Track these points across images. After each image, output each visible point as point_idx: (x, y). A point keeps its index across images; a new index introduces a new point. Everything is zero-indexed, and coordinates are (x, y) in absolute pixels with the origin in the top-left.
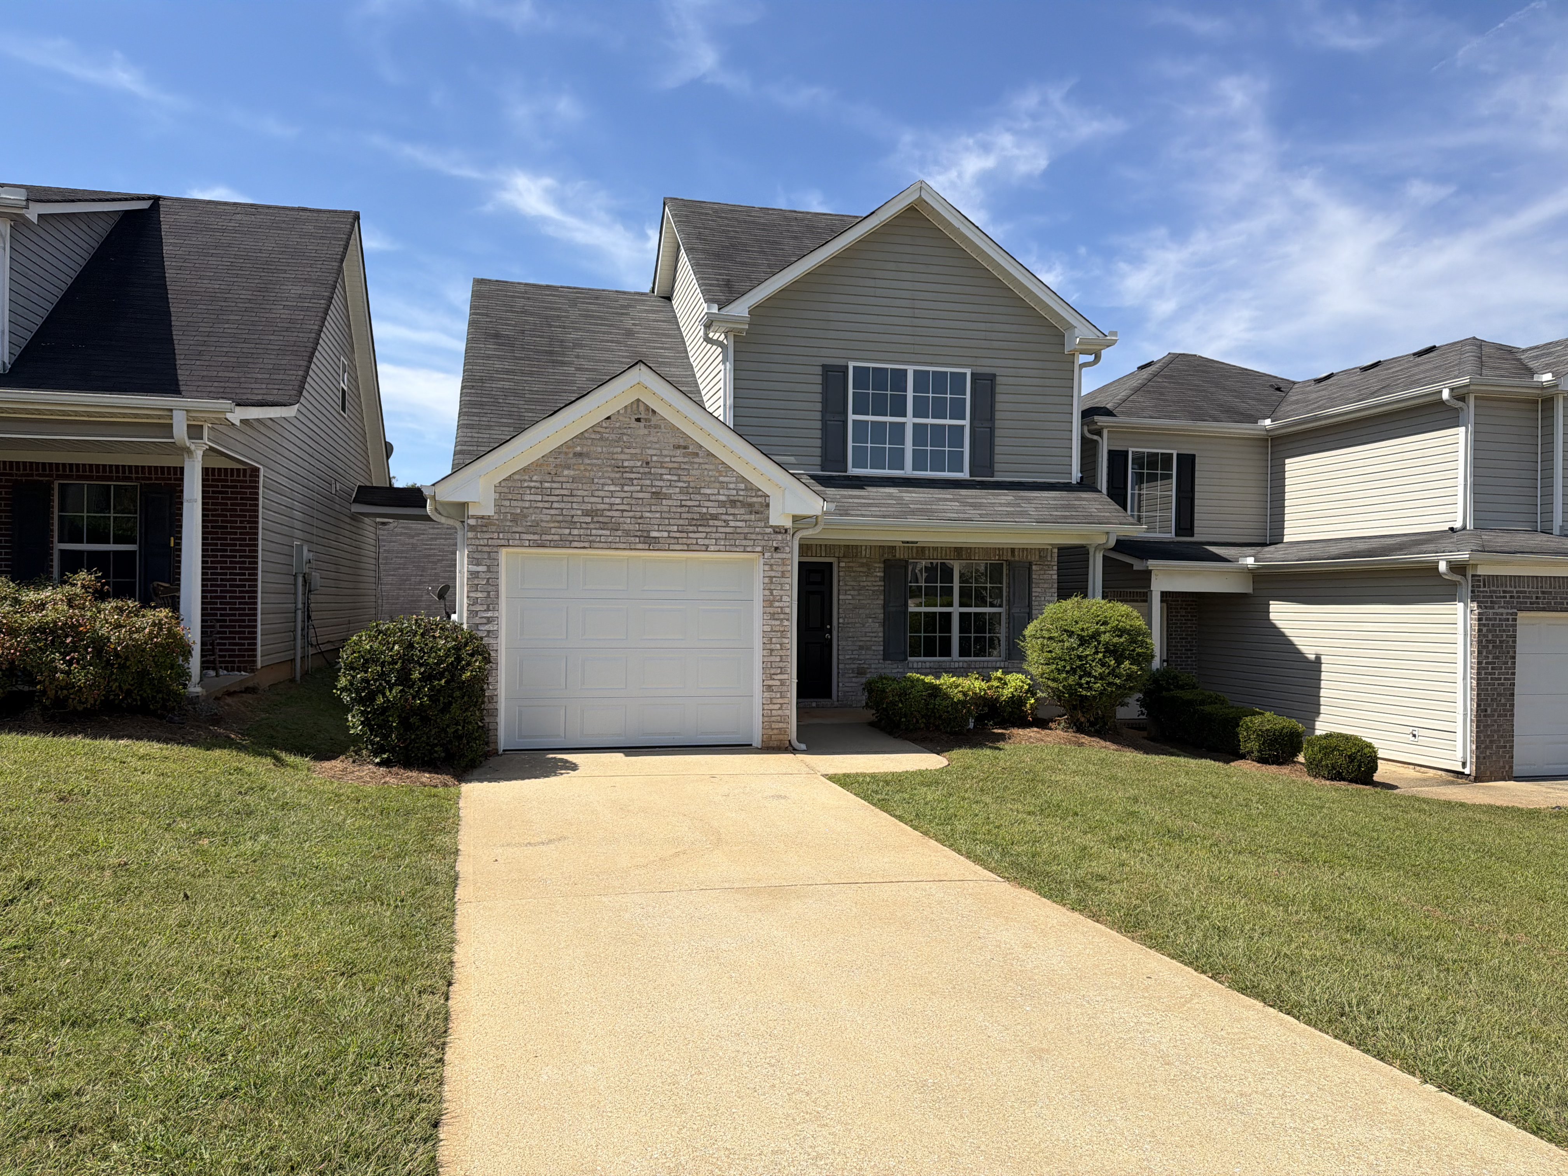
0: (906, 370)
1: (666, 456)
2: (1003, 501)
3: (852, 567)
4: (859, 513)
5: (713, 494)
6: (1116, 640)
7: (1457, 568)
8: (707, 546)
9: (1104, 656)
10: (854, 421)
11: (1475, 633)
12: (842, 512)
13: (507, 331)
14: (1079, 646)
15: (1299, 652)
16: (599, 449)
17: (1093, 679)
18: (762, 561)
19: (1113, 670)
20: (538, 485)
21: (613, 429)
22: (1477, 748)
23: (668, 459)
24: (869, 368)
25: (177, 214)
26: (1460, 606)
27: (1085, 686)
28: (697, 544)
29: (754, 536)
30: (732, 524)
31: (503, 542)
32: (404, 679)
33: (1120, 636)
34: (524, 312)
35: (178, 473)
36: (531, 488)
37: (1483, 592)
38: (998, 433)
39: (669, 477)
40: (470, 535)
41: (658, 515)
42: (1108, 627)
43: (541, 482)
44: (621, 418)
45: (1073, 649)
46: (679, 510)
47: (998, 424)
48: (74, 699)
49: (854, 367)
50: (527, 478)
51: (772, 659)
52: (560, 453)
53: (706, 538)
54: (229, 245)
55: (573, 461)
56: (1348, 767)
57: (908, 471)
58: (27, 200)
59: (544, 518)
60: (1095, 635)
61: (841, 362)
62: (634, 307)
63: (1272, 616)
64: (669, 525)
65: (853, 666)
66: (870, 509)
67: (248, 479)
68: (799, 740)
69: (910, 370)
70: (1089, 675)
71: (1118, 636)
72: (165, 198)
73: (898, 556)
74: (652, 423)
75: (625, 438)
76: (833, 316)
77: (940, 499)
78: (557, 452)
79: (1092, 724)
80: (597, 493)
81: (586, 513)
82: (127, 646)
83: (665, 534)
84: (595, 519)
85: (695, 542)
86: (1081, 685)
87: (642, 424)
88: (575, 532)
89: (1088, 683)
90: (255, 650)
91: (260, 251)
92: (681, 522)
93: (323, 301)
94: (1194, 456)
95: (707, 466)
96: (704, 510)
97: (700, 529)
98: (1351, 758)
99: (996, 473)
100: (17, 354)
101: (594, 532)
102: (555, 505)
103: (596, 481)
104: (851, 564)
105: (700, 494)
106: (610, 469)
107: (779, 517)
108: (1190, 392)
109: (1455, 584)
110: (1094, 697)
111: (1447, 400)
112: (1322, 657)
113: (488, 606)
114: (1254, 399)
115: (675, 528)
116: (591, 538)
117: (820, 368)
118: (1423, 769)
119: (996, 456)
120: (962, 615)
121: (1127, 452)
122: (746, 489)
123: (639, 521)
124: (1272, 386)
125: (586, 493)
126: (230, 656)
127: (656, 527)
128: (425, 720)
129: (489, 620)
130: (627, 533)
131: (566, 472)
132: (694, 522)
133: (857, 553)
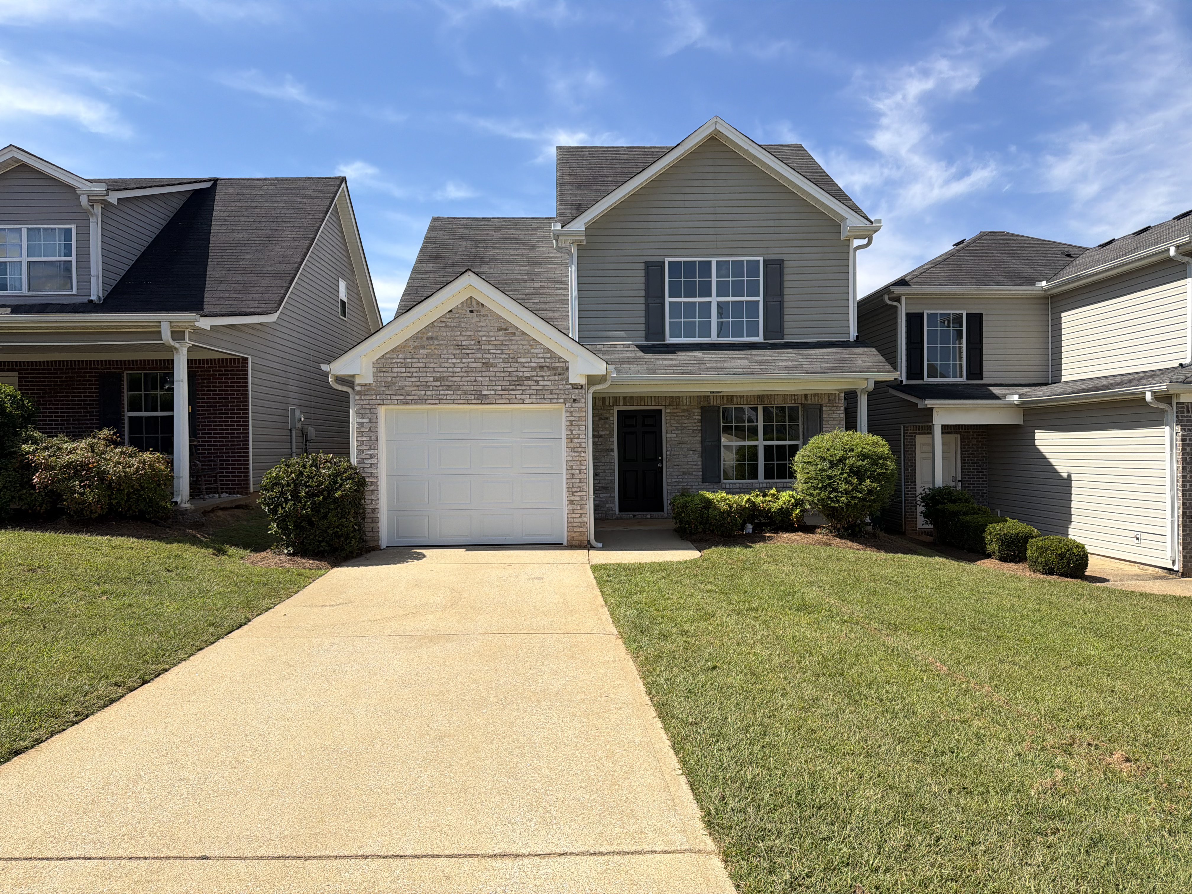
0: (710, 262)
1: (492, 336)
2: (785, 358)
3: (676, 413)
4: (664, 371)
5: (527, 362)
6: (860, 463)
7: (1159, 397)
8: (524, 400)
9: (849, 476)
10: (670, 302)
11: (1180, 452)
12: (650, 371)
13: (444, 253)
14: (830, 468)
15: (1056, 472)
16: (445, 334)
17: (840, 494)
18: (564, 410)
19: (857, 486)
20: (402, 361)
21: (454, 319)
22: (1184, 548)
23: (493, 338)
24: (681, 262)
25: (226, 189)
26: (1167, 429)
27: (834, 499)
28: (516, 398)
29: (557, 392)
30: (541, 383)
31: (379, 402)
32: (296, 497)
33: (863, 461)
34: (461, 239)
35: (169, 364)
36: (397, 363)
37: (1187, 417)
38: (786, 305)
39: (494, 351)
40: (357, 397)
41: (487, 379)
42: (854, 453)
43: (404, 359)
44: (460, 311)
45: (825, 470)
46: (502, 375)
47: (786, 298)
48: (86, 511)
49: (669, 262)
50: (395, 356)
51: (574, 481)
52: (417, 338)
53: (522, 394)
54: (256, 207)
55: (427, 343)
56: (1059, 563)
57: (714, 338)
58: (108, 190)
59: (407, 384)
60: (842, 460)
61: (659, 259)
62: (542, 228)
63: (1037, 442)
64: (495, 385)
65: (678, 487)
66: (674, 368)
67: (241, 365)
68: (596, 539)
69: (714, 261)
70: (835, 490)
71: (861, 460)
72: (221, 179)
73: (712, 403)
74: (481, 313)
75: (463, 325)
76: (652, 225)
77: (733, 359)
78: (415, 337)
79: (846, 529)
80: (443, 365)
81: (436, 379)
82: (120, 477)
83: (493, 392)
84: (443, 383)
85: (514, 397)
86: (830, 499)
87: (474, 314)
88: (429, 393)
89: (836, 497)
90: (249, 480)
91: (275, 210)
92: (504, 383)
93: (308, 241)
94: (981, 314)
95: (522, 342)
96: (521, 374)
97: (518, 388)
98: (1061, 556)
99: (785, 337)
100: (109, 291)
101: (442, 392)
102: (415, 374)
103: (443, 356)
104: (675, 411)
105: (517, 362)
106: (452, 348)
107: (576, 376)
108: (985, 263)
109: (1163, 411)
110: (842, 508)
111: (1174, 256)
112: (1072, 475)
113: (371, 446)
114: (1042, 265)
115: (500, 388)
116: (440, 397)
117: (643, 264)
118: (1145, 567)
119: (785, 323)
120: (765, 447)
121: (923, 314)
122: (551, 358)
123: (474, 383)
124: (1063, 253)
125: (435, 365)
126: (232, 484)
127: (486, 387)
128: (311, 523)
129: (371, 456)
130: (465, 392)
131: (422, 351)
132: (513, 383)
133: (679, 402)
